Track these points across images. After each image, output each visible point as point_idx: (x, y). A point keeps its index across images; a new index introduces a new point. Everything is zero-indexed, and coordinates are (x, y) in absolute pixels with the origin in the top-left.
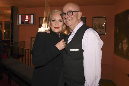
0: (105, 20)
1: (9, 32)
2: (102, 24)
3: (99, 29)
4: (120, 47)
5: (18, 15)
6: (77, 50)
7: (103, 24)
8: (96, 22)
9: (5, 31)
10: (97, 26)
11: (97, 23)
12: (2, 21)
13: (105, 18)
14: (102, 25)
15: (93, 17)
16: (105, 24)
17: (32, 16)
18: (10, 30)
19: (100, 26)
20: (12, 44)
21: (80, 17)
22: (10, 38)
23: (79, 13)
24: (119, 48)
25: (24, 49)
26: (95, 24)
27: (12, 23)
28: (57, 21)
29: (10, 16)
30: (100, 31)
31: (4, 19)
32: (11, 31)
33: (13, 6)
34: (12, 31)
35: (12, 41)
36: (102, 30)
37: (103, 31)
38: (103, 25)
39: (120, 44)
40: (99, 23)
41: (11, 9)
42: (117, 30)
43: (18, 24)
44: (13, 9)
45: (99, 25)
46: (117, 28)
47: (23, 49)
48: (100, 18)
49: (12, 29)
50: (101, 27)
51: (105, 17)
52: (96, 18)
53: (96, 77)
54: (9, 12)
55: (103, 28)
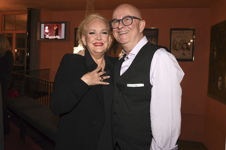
0: (194, 34)
1: (23, 53)
2: (187, 42)
3: (182, 50)
4: (219, 84)
5: (39, 23)
6: (142, 85)
7: (189, 42)
8: (177, 37)
9: (16, 50)
10: (178, 45)
11: (178, 40)
12: (12, 34)
13: (192, 31)
14: (187, 44)
15: (171, 30)
16: (192, 41)
17: (63, 25)
18: (26, 49)
19: (183, 45)
20: (28, 73)
21: (143, 29)
22: (25, 62)
23: (141, 22)
24: (217, 85)
25: (48, 82)
26: (174, 42)
27: (29, 37)
28: (98, 32)
29: (26, 24)
30: (184, 54)
31: (16, 30)
32: (26, 51)
33: (31, 9)
34: (29, 51)
35: (28, 68)
36: (186, 52)
37: (189, 54)
38: (189, 44)
39: (220, 78)
40: (182, 40)
41: (27, 12)
42: (215, 53)
43: (38, 39)
44: (30, 13)
45: (182, 43)
46: (215, 49)
47: (46, 81)
48: (185, 31)
49: (29, 47)
50: (185, 46)
51: (194, 30)
52: (177, 31)
53: (173, 132)
54: (25, 17)
55: (188, 48)
